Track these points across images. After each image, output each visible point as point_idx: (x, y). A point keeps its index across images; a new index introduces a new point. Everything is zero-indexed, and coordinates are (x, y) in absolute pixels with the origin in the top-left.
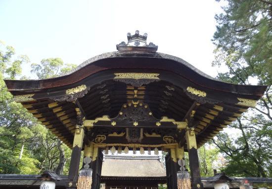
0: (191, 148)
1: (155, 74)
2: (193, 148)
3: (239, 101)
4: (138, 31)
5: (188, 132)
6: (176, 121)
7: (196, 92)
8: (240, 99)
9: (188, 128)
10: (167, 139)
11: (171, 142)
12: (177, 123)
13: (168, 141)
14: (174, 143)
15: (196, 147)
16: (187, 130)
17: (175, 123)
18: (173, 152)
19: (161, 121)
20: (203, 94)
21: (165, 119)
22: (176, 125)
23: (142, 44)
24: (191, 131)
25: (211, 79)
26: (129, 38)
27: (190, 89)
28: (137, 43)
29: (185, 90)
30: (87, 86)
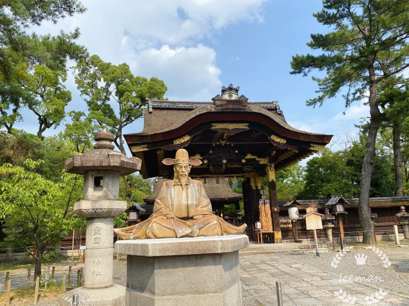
0: (270, 181)
1: (245, 124)
2: (273, 181)
3: (311, 147)
4: (231, 85)
5: (269, 167)
6: (259, 157)
7: (278, 140)
8: (312, 145)
9: (269, 164)
10: (247, 169)
11: (251, 172)
12: (260, 159)
13: (248, 171)
14: (253, 172)
15: (275, 180)
16: (268, 166)
17: (257, 159)
18: (252, 180)
19: (246, 158)
20: (283, 141)
21: (249, 156)
22: (259, 161)
23: (234, 97)
24: (271, 167)
25: (292, 130)
26: (223, 91)
27: (273, 137)
28: (230, 96)
29: (269, 137)
30: (190, 136)
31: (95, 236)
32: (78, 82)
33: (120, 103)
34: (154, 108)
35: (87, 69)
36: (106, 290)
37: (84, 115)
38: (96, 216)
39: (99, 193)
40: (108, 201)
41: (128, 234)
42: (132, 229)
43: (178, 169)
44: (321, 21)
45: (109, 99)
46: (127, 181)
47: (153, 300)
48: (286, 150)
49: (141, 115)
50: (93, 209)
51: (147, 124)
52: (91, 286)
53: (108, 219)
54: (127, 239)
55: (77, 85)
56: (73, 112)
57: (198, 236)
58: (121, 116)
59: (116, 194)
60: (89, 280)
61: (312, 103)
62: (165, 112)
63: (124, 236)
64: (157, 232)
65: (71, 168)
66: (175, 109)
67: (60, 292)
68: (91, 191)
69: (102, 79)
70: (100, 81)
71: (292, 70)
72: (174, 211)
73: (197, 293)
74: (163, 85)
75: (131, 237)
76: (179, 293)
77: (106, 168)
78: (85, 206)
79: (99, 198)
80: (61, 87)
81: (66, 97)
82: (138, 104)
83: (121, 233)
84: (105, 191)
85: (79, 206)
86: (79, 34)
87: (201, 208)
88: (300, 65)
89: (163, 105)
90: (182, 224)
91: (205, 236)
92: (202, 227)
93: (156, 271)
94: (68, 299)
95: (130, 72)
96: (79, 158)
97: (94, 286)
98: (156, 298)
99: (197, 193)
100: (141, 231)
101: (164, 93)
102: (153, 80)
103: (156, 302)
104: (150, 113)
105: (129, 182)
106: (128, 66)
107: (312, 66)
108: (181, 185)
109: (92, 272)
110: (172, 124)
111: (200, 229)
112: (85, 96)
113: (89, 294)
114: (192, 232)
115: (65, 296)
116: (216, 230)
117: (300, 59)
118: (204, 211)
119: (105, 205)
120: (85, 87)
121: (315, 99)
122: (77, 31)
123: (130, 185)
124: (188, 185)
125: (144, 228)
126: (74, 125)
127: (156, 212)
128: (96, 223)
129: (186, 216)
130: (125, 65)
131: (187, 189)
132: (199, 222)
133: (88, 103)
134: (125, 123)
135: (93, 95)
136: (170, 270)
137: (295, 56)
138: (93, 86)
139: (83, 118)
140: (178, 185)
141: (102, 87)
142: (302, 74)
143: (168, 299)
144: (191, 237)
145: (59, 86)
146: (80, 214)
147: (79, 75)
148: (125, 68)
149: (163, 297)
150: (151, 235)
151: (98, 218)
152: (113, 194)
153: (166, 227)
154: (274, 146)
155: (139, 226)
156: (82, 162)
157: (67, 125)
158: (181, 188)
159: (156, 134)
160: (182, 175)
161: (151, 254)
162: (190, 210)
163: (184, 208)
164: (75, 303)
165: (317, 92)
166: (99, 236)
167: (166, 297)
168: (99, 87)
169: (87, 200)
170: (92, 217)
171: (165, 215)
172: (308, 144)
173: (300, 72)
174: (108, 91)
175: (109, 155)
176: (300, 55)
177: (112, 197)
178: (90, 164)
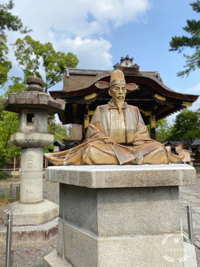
2: (153, 127)
4: (128, 56)
5: (151, 118)
6: (144, 111)
7: (160, 98)
8: (184, 102)
9: (151, 116)
15: (155, 127)
20: (164, 99)
22: (144, 114)
23: (130, 65)
24: (153, 117)
25: (170, 91)
26: (122, 60)
27: (156, 96)
28: (127, 64)
29: (153, 96)
30: (97, 93)
31: (28, 162)
32: (16, 55)
33: (47, 71)
34: (71, 74)
35: (22, 46)
36: (38, 205)
37: (21, 79)
38: (28, 146)
39: (31, 127)
40: (38, 134)
41: (61, 160)
42: (65, 154)
43: (114, 90)
44: (195, 9)
45: (38, 68)
46: (52, 126)
47: (96, 241)
48: (166, 106)
49: (61, 80)
50: (26, 140)
51: (65, 85)
52: (25, 201)
53: (38, 149)
54: (59, 165)
55: (16, 57)
56: (14, 77)
57: (143, 164)
58: (47, 80)
59: (45, 128)
60: (24, 196)
61: (181, 74)
62: (78, 77)
63: (56, 161)
64: (96, 158)
65: (7, 105)
66: (85, 75)
67: (3, 202)
68: (24, 125)
69: (33, 53)
70: (32, 54)
71: (171, 48)
72: (111, 135)
73: (149, 234)
74: (76, 59)
75: (65, 163)
76: (127, 234)
77: (36, 107)
78: (20, 137)
79: (31, 131)
80: (5, 58)
81: (8, 65)
82: (58, 71)
83: (52, 158)
84: (35, 126)
85: (15, 137)
86: (13, 5)
87: (140, 134)
88: (177, 43)
89: (77, 72)
90: (123, 150)
91: (150, 164)
92: (147, 154)
93: (99, 206)
94: (7, 212)
95: (53, 49)
96: (13, 96)
97: (28, 202)
98: (100, 239)
99: (134, 118)
100: (75, 156)
101: (77, 64)
102: (69, 54)
103: (99, 244)
104: (68, 77)
105: (53, 127)
106: (51, 44)
107: (185, 45)
108: (118, 109)
109: (26, 190)
110: (83, 85)
111: (144, 156)
112: (21, 66)
113: (23, 208)
114: (135, 159)
115: (4, 209)
116: (162, 158)
117: (177, 40)
118: (144, 137)
119: (36, 137)
120: (22, 59)
121: (183, 72)
122: (11, 2)
123: (54, 129)
124: (125, 109)
125: (79, 152)
126: (14, 86)
127: (91, 137)
128: (29, 152)
129: (124, 142)
130: (49, 43)
131: (124, 113)
132: (143, 148)
133: (24, 71)
134: (50, 86)
135: (27, 64)
136: (117, 205)
137: (174, 37)
138: (26, 58)
139: (20, 82)
140: (114, 109)
141: (33, 59)
142: (178, 51)
143: (114, 241)
144: (134, 164)
145: (3, 57)
146: (16, 143)
147: (18, 50)
148: (49, 46)
149: (109, 238)
150: (88, 161)
151: (30, 147)
152: (42, 128)
153: (105, 153)
154: (156, 102)
155: (72, 151)
156: (16, 99)
157: (10, 86)
158: (117, 112)
159: (72, 92)
160: (118, 98)
161: (94, 185)
162: (128, 135)
163: (122, 133)
164: (10, 220)
165: (185, 67)
166: (31, 162)
167: (113, 238)
168: (32, 60)
169: (21, 132)
170: (26, 146)
171: (103, 140)
172: (181, 101)
173: (176, 50)
174: (37, 63)
175: (38, 95)
176: (177, 36)
177: (41, 130)
178: (23, 102)
